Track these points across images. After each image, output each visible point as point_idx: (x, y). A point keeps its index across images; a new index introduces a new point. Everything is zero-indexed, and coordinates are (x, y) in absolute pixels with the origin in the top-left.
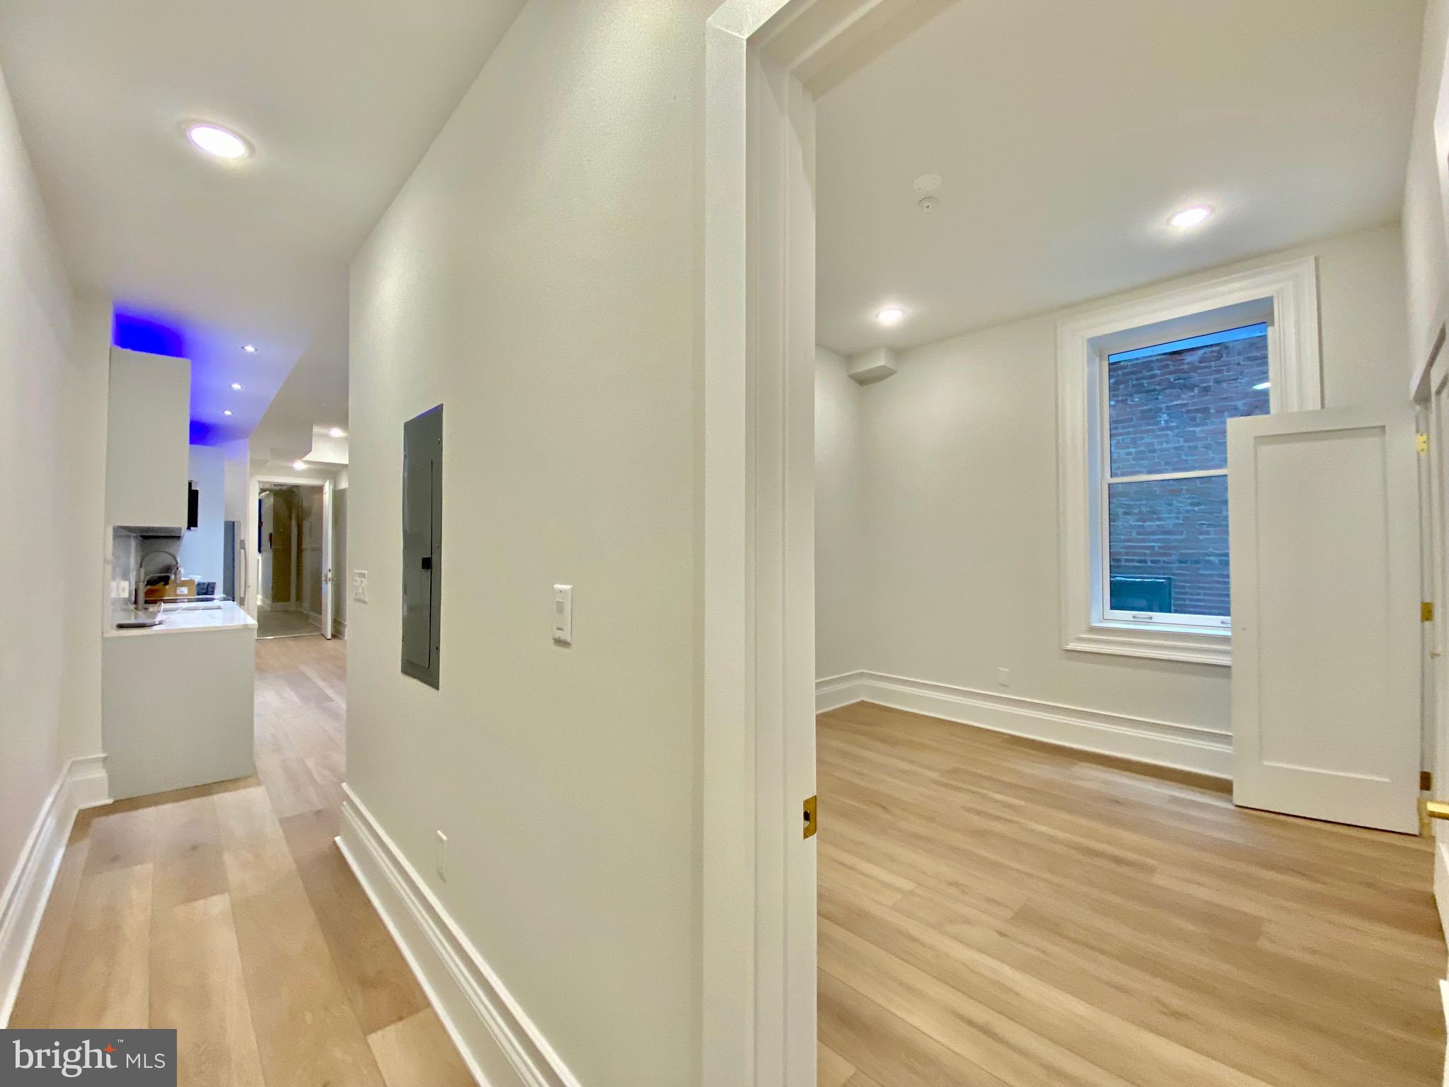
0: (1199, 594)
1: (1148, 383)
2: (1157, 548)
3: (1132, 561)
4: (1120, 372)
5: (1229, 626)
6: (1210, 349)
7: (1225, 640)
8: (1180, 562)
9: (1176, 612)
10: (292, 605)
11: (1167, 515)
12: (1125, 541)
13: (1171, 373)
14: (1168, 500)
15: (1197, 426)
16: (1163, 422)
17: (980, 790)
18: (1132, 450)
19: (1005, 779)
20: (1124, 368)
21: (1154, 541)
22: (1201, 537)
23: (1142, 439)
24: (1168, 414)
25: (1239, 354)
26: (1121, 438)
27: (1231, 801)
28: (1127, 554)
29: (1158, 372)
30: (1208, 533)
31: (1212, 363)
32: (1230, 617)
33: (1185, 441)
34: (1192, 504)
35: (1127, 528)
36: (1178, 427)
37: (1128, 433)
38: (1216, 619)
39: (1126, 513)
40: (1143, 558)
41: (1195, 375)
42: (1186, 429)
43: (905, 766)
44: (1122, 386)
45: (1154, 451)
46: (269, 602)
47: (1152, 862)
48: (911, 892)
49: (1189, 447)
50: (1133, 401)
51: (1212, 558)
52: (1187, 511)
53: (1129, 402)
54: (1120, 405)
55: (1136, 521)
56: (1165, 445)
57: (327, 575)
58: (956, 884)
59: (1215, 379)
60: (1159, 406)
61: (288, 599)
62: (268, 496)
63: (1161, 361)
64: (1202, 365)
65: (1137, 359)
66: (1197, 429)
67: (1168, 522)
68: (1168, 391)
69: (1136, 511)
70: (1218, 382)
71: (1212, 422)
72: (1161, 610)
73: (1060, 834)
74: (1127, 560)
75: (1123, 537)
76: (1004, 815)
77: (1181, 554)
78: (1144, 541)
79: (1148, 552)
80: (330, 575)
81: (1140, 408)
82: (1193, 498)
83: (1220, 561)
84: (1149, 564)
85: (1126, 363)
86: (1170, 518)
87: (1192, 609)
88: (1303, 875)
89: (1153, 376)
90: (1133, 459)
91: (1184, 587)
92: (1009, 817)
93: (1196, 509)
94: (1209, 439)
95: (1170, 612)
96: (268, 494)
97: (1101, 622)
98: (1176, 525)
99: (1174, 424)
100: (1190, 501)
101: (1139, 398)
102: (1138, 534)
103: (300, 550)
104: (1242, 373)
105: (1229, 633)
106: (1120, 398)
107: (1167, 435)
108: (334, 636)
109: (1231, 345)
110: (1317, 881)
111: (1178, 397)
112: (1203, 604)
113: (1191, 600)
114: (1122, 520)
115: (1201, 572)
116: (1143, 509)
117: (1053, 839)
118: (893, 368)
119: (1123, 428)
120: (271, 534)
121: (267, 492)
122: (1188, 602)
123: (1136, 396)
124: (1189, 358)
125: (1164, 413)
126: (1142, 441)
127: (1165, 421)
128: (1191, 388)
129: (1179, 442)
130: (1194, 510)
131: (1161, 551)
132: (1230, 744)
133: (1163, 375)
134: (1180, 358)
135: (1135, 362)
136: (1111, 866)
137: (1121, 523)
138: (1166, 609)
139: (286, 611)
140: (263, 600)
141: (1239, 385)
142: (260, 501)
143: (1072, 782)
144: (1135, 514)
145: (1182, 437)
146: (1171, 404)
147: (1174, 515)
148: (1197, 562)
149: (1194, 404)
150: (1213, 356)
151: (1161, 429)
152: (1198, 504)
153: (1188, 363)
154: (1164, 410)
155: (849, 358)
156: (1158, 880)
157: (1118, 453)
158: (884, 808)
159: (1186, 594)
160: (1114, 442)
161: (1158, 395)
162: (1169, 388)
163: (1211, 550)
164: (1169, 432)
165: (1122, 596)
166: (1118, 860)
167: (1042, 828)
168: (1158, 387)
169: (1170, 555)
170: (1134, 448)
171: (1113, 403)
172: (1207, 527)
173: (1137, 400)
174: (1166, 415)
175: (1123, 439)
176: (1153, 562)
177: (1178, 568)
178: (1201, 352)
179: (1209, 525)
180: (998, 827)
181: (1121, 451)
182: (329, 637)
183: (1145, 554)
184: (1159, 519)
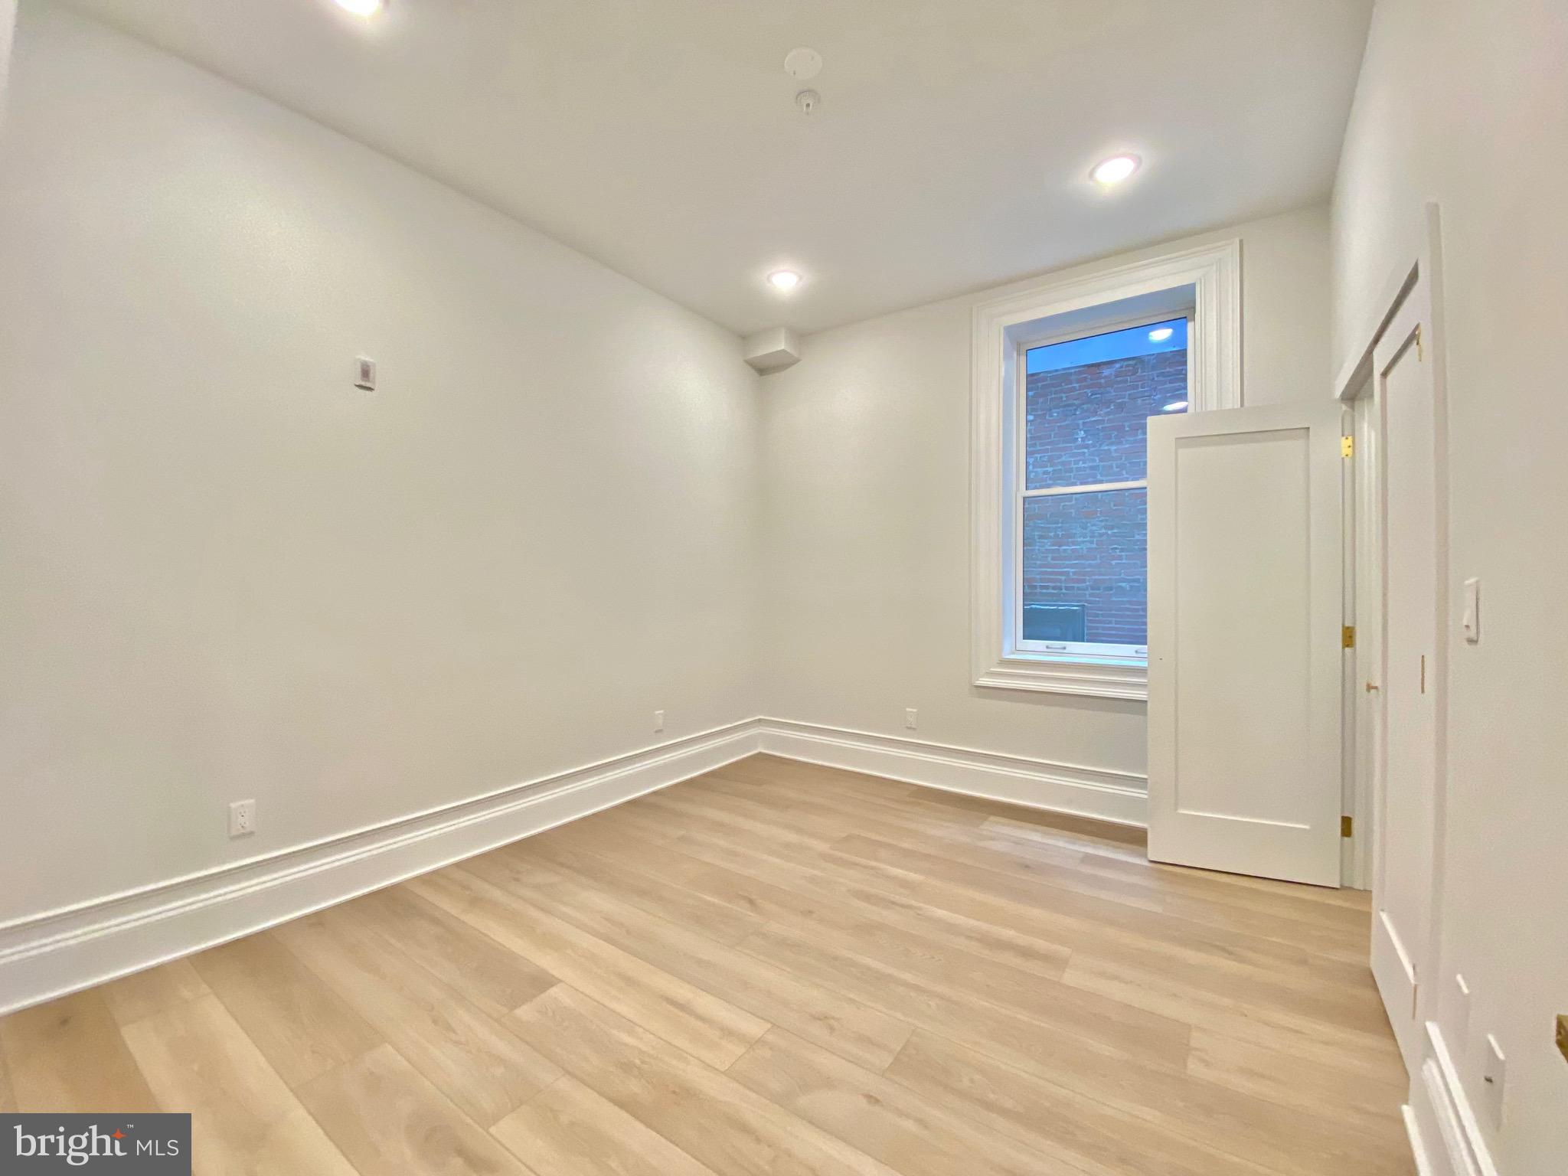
0: (1110, 622)
1: (1066, 397)
2: (1071, 574)
3: (1047, 587)
4: (1040, 385)
5: (1146, 656)
6: (1126, 363)
7: (1141, 672)
8: (1093, 588)
9: (1088, 641)
11: (1082, 539)
12: (1041, 566)
13: (1088, 387)
14: (1083, 523)
15: (1112, 444)
16: (1080, 439)
17: (874, 864)
18: (1050, 469)
19: (905, 845)
20: (1044, 379)
21: (1067, 566)
22: (1114, 562)
23: (1060, 456)
24: (1085, 431)
25: (1153, 368)
26: (1039, 456)
27: (1145, 855)
28: (1042, 580)
29: (1077, 385)
30: (1120, 558)
31: (1129, 378)
32: (1146, 646)
33: (1100, 461)
34: (1106, 527)
35: (1043, 553)
36: (1093, 445)
37: (1047, 451)
38: (1129, 649)
39: (1041, 537)
40: (1059, 584)
41: (1112, 391)
42: (1102, 448)
43: (792, 837)
44: (1041, 400)
45: (1071, 470)
47: (1064, 951)
48: (761, 1042)
49: (1104, 466)
50: (1052, 416)
51: (1123, 584)
52: (1101, 535)
53: (1047, 417)
54: (1039, 421)
55: (1053, 545)
56: (1081, 464)
58: (823, 1018)
59: (1129, 395)
60: (1076, 422)
63: (1080, 373)
64: (1119, 379)
65: (1057, 371)
66: (1113, 448)
67: (1082, 546)
68: (1085, 406)
69: (1052, 534)
70: (1133, 398)
71: (1126, 441)
72: (1075, 639)
73: (960, 920)
74: (1042, 587)
75: (1038, 562)
76: (897, 898)
77: (1095, 580)
78: (1059, 566)
79: (1063, 578)
81: (1059, 424)
82: (1107, 520)
83: (1131, 587)
84: (1064, 591)
85: (1046, 375)
86: (1083, 542)
87: (1104, 639)
88: (1230, 953)
89: (1073, 389)
90: (1050, 479)
91: (1097, 615)
92: (904, 900)
93: (1109, 532)
94: (1123, 459)
95: (1083, 641)
97: (1013, 653)
98: (1089, 549)
99: (1090, 442)
100: (1103, 524)
101: (1058, 413)
102: (1053, 559)
104: (1155, 389)
105: (1144, 664)
106: (1039, 413)
107: (1084, 453)
109: (1146, 359)
110: (1242, 960)
111: (1095, 413)
112: (1114, 632)
113: (1104, 629)
114: (1038, 544)
115: (1114, 599)
116: (1058, 533)
117: (952, 929)
118: (796, 355)
119: (1042, 445)
122: (1100, 631)
123: (1054, 411)
124: (1106, 372)
125: (1080, 430)
126: (1059, 460)
127: (1082, 438)
128: (1108, 403)
129: (1094, 461)
130: (1106, 533)
131: (1075, 577)
132: (1145, 788)
133: (1080, 388)
134: (1098, 371)
135: (1054, 374)
136: (1016, 961)
137: (1037, 548)
138: (1079, 637)
141: (1152, 402)
143: (982, 844)
144: (1051, 537)
145: (1098, 456)
146: (1088, 420)
147: (1088, 539)
148: (1111, 588)
149: (1109, 421)
150: (1129, 370)
151: (1078, 447)
152: (1112, 528)
153: (1106, 377)
154: (1081, 427)
155: (744, 338)
156: (1070, 978)
157: (1036, 472)
158: (751, 902)
159: (1099, 622)
160: (1031, 460)
161: (1076, 410)
162: (1087, 403)
163: (1123, 576)
164: (1086, 450)
165: (1036, 625)
166: (1026, 953)
167: (940, 913)
168: (1076, 402)
169: (1084, 581)
170: (1051, 466)
171: (1031, 418)
172: (1120, 552)
173: (1055, 414)
174: (1082, 432)
175: (1040, 457)
176: (1067, 588)
177: (1091, 595)
178: (1118, 365)
179: (1122, 550)
180: (890, 917)
181: (1039, 470)
183: (1060, 581)
184: (1074, 543)
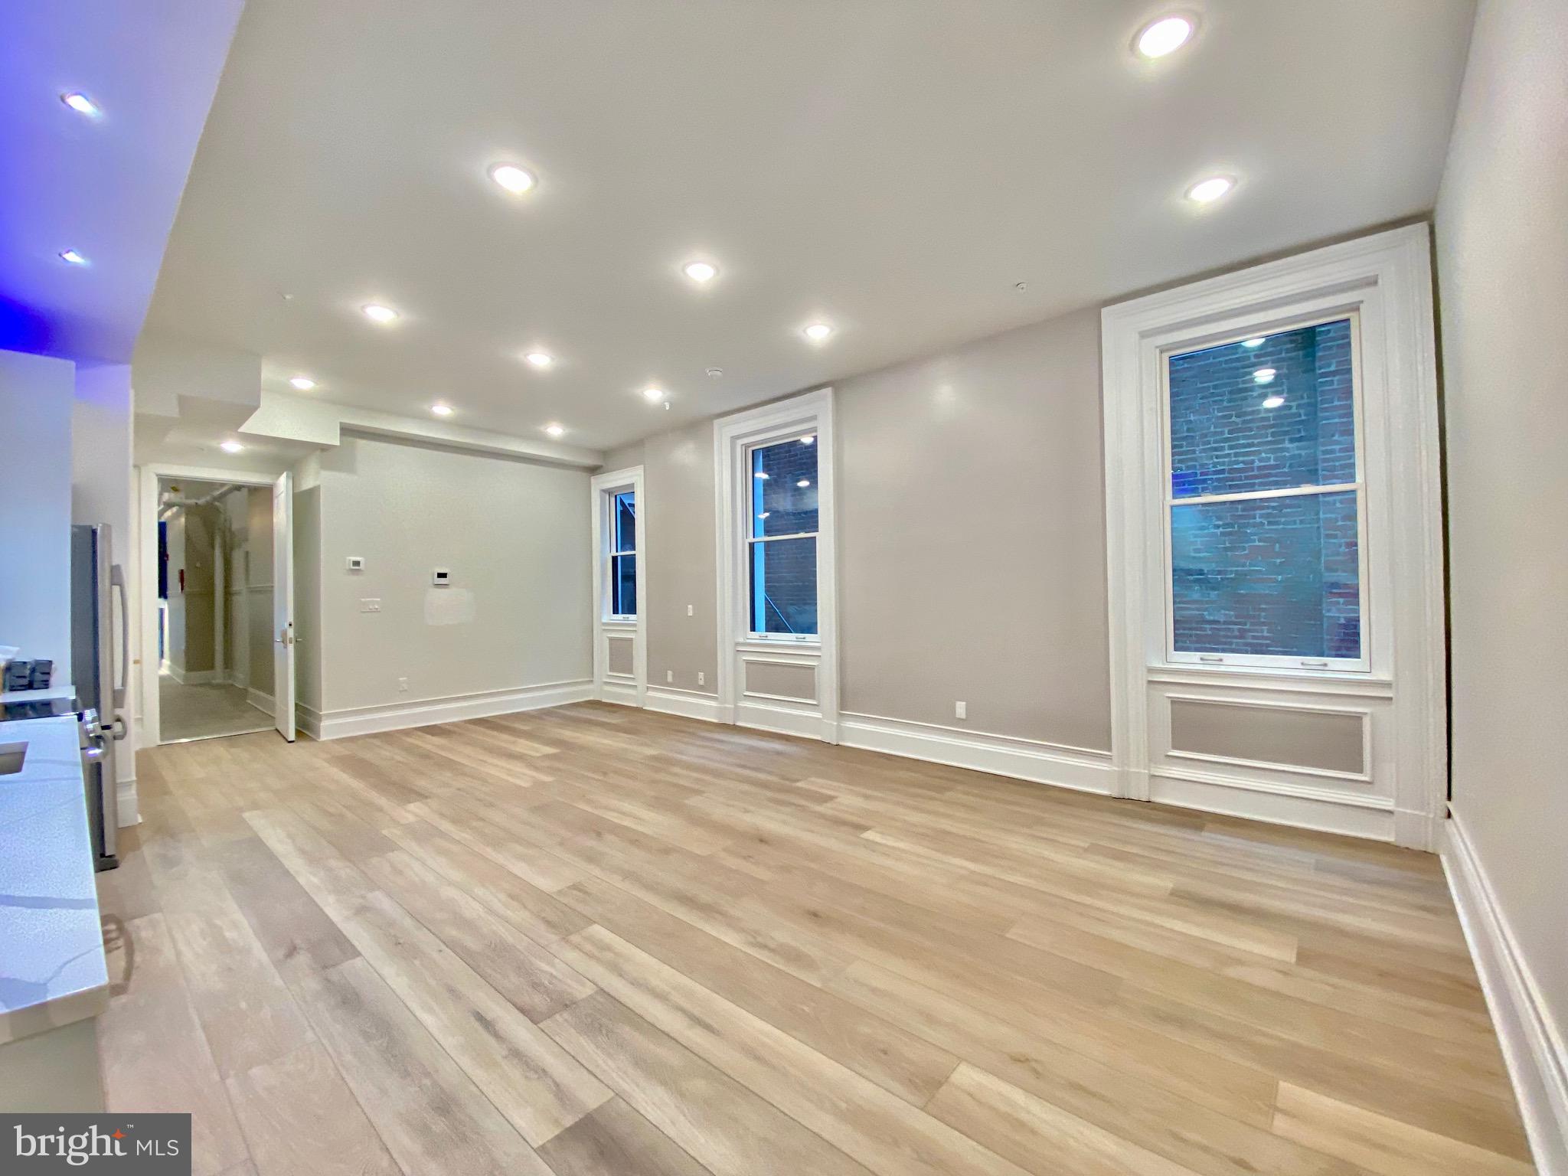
10: (218, 675)
46: (182, 672)
57: (284, 634)
61: (212, 667)
62: (176, 516)
80: (291, 633)
96: (177, 512)
103: (228, 593)
108: (299, 734)
120: (182, 571)
121: (175, 509)
139: (209, 685)
140: (170, 667)
142: (162, 528)
182: (292, 736)
